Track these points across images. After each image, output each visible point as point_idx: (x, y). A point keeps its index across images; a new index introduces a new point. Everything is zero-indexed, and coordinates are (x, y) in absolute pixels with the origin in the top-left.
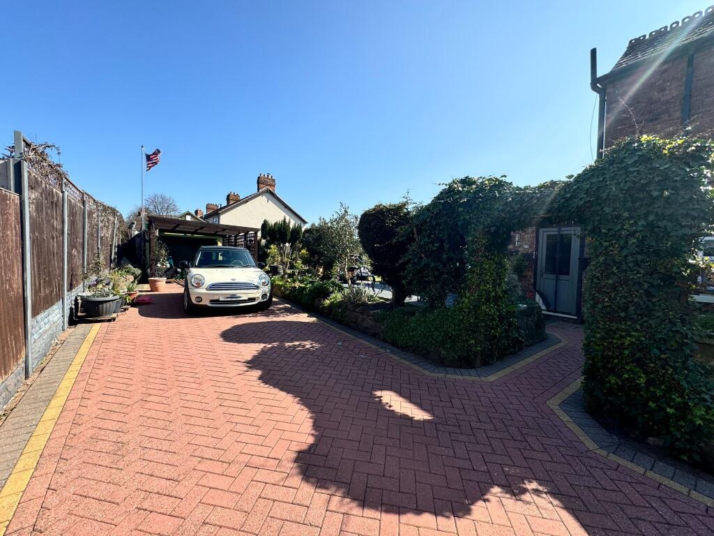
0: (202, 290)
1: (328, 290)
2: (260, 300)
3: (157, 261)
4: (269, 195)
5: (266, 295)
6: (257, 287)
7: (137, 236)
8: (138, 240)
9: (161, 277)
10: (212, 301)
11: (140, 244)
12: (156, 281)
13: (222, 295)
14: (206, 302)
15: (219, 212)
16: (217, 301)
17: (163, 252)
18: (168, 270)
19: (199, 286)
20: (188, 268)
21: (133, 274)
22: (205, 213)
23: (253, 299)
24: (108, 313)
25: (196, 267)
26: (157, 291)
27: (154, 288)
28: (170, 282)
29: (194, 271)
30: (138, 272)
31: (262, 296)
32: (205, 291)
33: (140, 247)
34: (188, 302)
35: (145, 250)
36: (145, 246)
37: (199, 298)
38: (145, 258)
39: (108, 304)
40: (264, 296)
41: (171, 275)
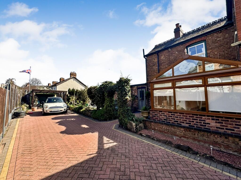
0: (47, 109)
1: (82, 107)
2: (64, 111)
3: (34, 102)
4: (74, 79)
5: (65, 109)
6: (63, 108)
7: (27, 94)
8: (28, 96)
9: (35, 107)
10: (50, 111)
11: (28, 97)
12: (34, 108)
13: (53, 110)
14: (48, 112)
15: (57, 85)
16: (51, 111)
17: (37, 99)
18: (38, 105)
19: (47, 108)
20: (44, 103)
21: (26, 106)
22: (52, 85)
23: (62, 111)
24: (22, 115)
25: (46, 103)
26: (34, 111)
27: (33, 110)
28: (38, 109)
29: (45, 104)
30: (28, 106)
31: (64, 110)
32: (48, 109)
33: (28, 98)
34: (44, 112)
35: (30, 99)
36: (30, 98)
37: (47, 111)
38: (30, 101)
39: (22, 113)
40: (65, 110)
41: (38, 106)
